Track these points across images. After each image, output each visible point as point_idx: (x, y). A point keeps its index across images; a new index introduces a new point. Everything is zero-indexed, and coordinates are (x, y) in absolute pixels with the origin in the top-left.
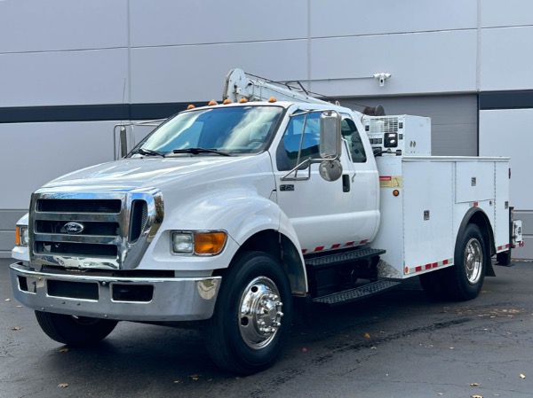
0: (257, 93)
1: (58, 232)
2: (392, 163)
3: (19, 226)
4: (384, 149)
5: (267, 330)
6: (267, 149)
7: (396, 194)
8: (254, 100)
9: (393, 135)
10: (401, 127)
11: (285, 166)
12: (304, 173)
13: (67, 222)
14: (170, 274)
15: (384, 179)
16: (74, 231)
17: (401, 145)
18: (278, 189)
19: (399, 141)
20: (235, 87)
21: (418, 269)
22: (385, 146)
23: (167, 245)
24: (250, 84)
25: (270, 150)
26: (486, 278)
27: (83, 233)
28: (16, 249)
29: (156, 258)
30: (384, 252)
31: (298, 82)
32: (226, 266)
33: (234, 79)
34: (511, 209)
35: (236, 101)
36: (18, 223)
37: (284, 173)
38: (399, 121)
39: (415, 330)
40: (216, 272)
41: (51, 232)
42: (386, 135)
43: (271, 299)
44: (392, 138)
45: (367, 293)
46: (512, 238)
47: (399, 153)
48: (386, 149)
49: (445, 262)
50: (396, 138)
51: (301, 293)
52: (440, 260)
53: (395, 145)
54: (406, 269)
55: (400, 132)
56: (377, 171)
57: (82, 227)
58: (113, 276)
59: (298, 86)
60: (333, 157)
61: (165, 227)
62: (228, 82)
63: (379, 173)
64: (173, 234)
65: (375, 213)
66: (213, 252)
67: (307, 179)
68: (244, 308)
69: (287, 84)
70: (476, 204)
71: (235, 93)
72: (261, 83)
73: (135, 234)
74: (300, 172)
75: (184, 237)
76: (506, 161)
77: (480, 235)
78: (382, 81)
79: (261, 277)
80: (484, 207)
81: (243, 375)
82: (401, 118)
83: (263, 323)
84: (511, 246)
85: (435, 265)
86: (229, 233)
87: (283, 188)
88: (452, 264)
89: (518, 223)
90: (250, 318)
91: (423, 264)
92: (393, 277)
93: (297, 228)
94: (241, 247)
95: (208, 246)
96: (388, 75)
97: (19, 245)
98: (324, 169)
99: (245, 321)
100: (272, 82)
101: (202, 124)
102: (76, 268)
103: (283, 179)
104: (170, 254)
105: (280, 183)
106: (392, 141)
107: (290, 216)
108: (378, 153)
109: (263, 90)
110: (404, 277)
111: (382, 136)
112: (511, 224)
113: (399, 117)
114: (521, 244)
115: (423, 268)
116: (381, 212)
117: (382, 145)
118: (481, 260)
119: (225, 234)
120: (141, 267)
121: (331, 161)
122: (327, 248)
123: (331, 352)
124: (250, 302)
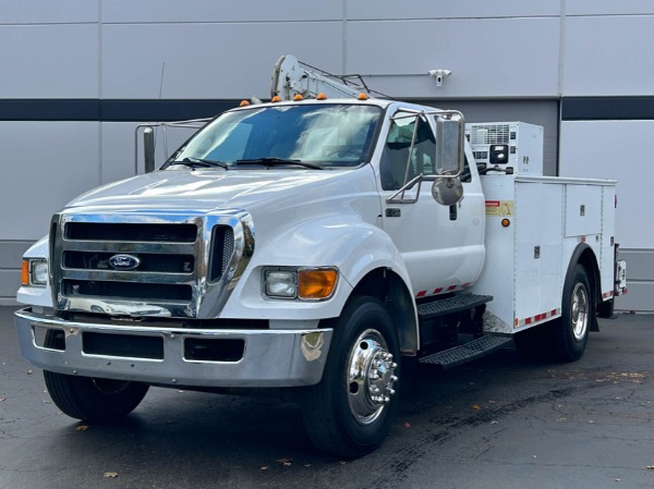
0: (313, 88)
1: (92, 268)
2: (501, 185)
3: (27, 259)
4: (490, 166)
5: (380, 399)
6: (368, 161)
7: (506, 223)
8: (309, 97)
9: (501, 148)
10: (513, 137)
11: (390, 185)
12: (411, 194)
13: (114, 254)
14: (263, 324)
15: (491, 205)
16: (124, 266)
17: (513, 160)
18: (384, 214)
19: (510, 156)
20: (288, 79)
21: (528, 321)
22: (492, 162)
23: (257, 285)
24: (304, 77)
25: (372, 162)
26: (591, 333)
27: (139, 268)
28: (22, 290)
29: (244, 302)
30: (491, 298)
31: (360, 77)
32: (338, 315)
33: (286, 69)
34: (616, 246)
35: (288, 98)
36: (25, 255)
37: (391, 194)
38: (511, 130)
39: (531, 400)
40: (323, 323)
41: (83, 267)
42: (492, 148)
43: (384, 358)
44: (500, 152)
45: (479, 352)
46: (617, 282)
47: (509, 171)
48: (493, 166)
49: (554, 312)
50: (505, 152)
51: (411, 351)
52: (548, 310)
53: (505, 161)
54: (516, 321)
55: (511, 143)
56: (482, 194)
57: (138, 260)
58: (184, 327)
59: (358, 81)
60: (453, 173)
61: (255, 261)
62: (278, 73)
63: (486, 197)
64: (266, 271)
65: (479, 248)
66: (321, 296)
67: (414, 202)
68: (353, 371)
69: (344, 79)
70: (583, 238)
71: (288, 87)
72: (318, 75)
73: (216, 271)
74: (407, 193)
75: (282, 275)
76: (612, 185)
77: (586, 280)
78: (439, 80)
79: (369, 330)
80: (591, 242)
81: (350, 459)
82: (514, 126)
83: (377, 390)
84: (615, 293)
85: (544, 316)
86: (341, 270)
87: (391, 213)
88: (558, 315)
89: (623, 265)
90: (361, 383)
91: (532, 314)
92: (500, 331)
93: (408, 264)
94: (355, 289)
95: (314, 288)
96: (447, 72)
97: (27, 285)
98: (437, 189)
99: (354, 387)
100: (330, 76)
101: (250, 126)
102: (128, 316)
103: (390, 202)
104: (261, 299)
105: (386, 207)
106: (501, 156)
107: (402, 250)
108: (483, 171)
109: (320, 84)
110: (514, 332)
111: (486, 149)
112: (616, 265)
113: (510, 124)
114: (624, 290)
115: (533, 320)
116: (486, 246)
117: (487, 161)
118: (587, 310)
119: (335, 271)
120: (224, 315)
121: (449, 179)
122: (430, 293)
123: (443, 428)
124: (360, 364)
